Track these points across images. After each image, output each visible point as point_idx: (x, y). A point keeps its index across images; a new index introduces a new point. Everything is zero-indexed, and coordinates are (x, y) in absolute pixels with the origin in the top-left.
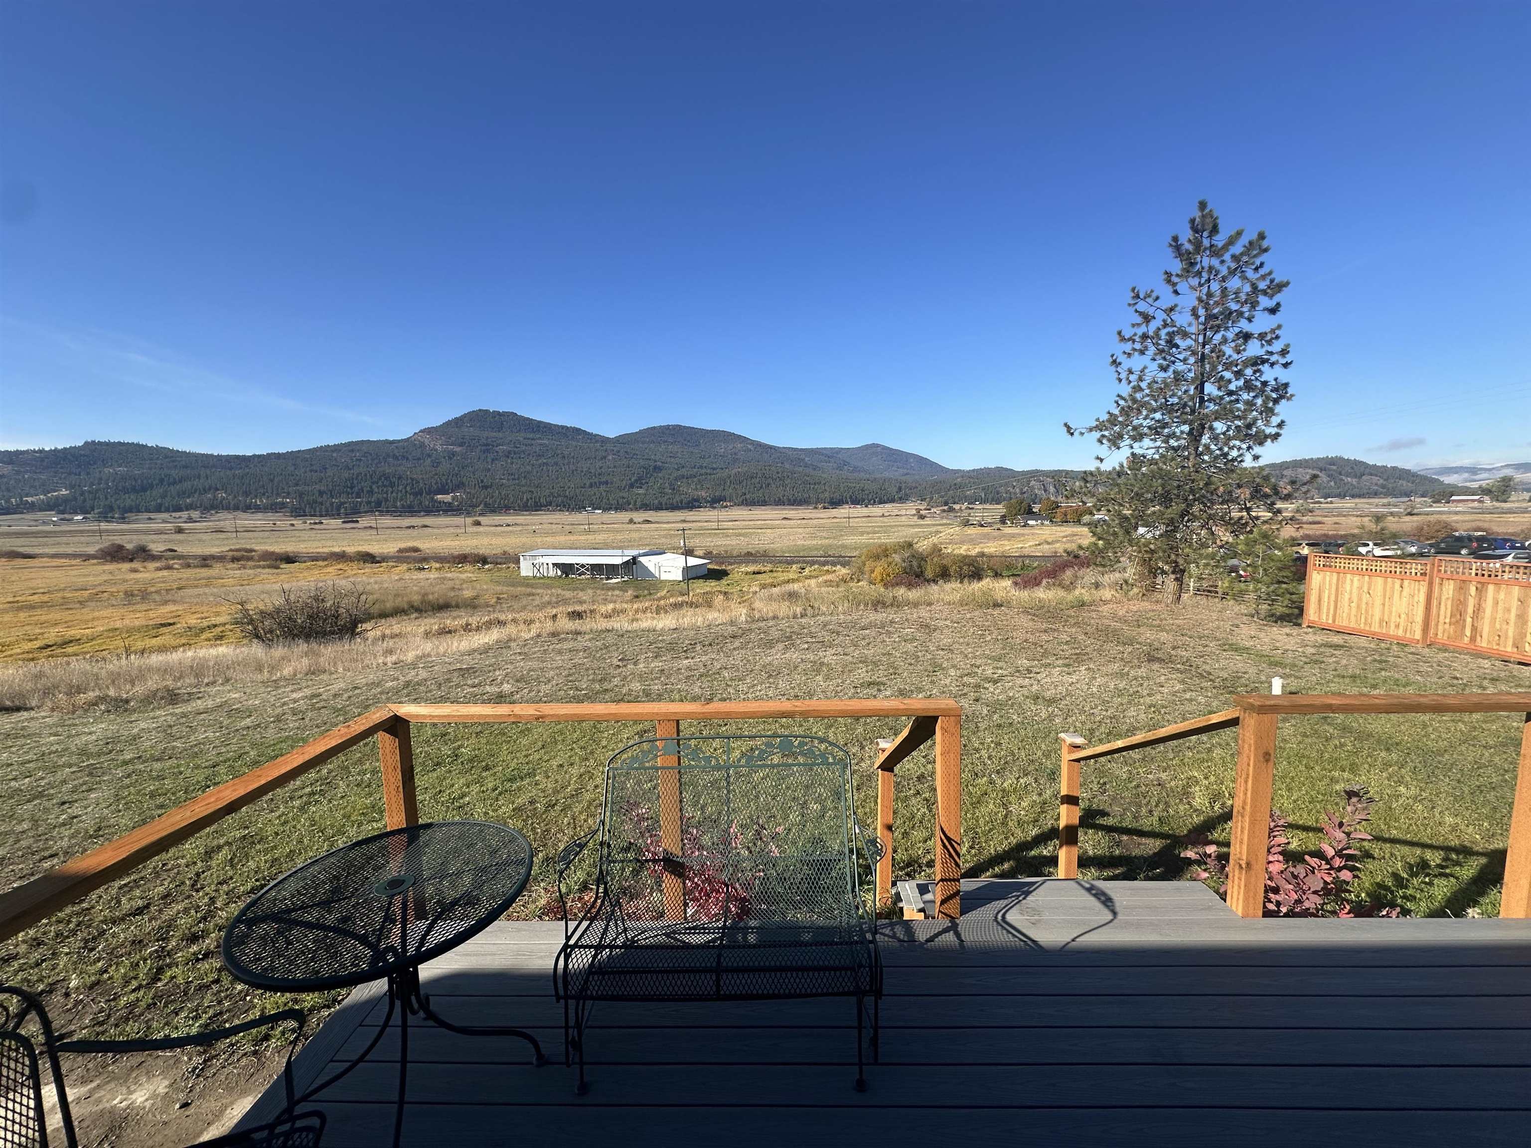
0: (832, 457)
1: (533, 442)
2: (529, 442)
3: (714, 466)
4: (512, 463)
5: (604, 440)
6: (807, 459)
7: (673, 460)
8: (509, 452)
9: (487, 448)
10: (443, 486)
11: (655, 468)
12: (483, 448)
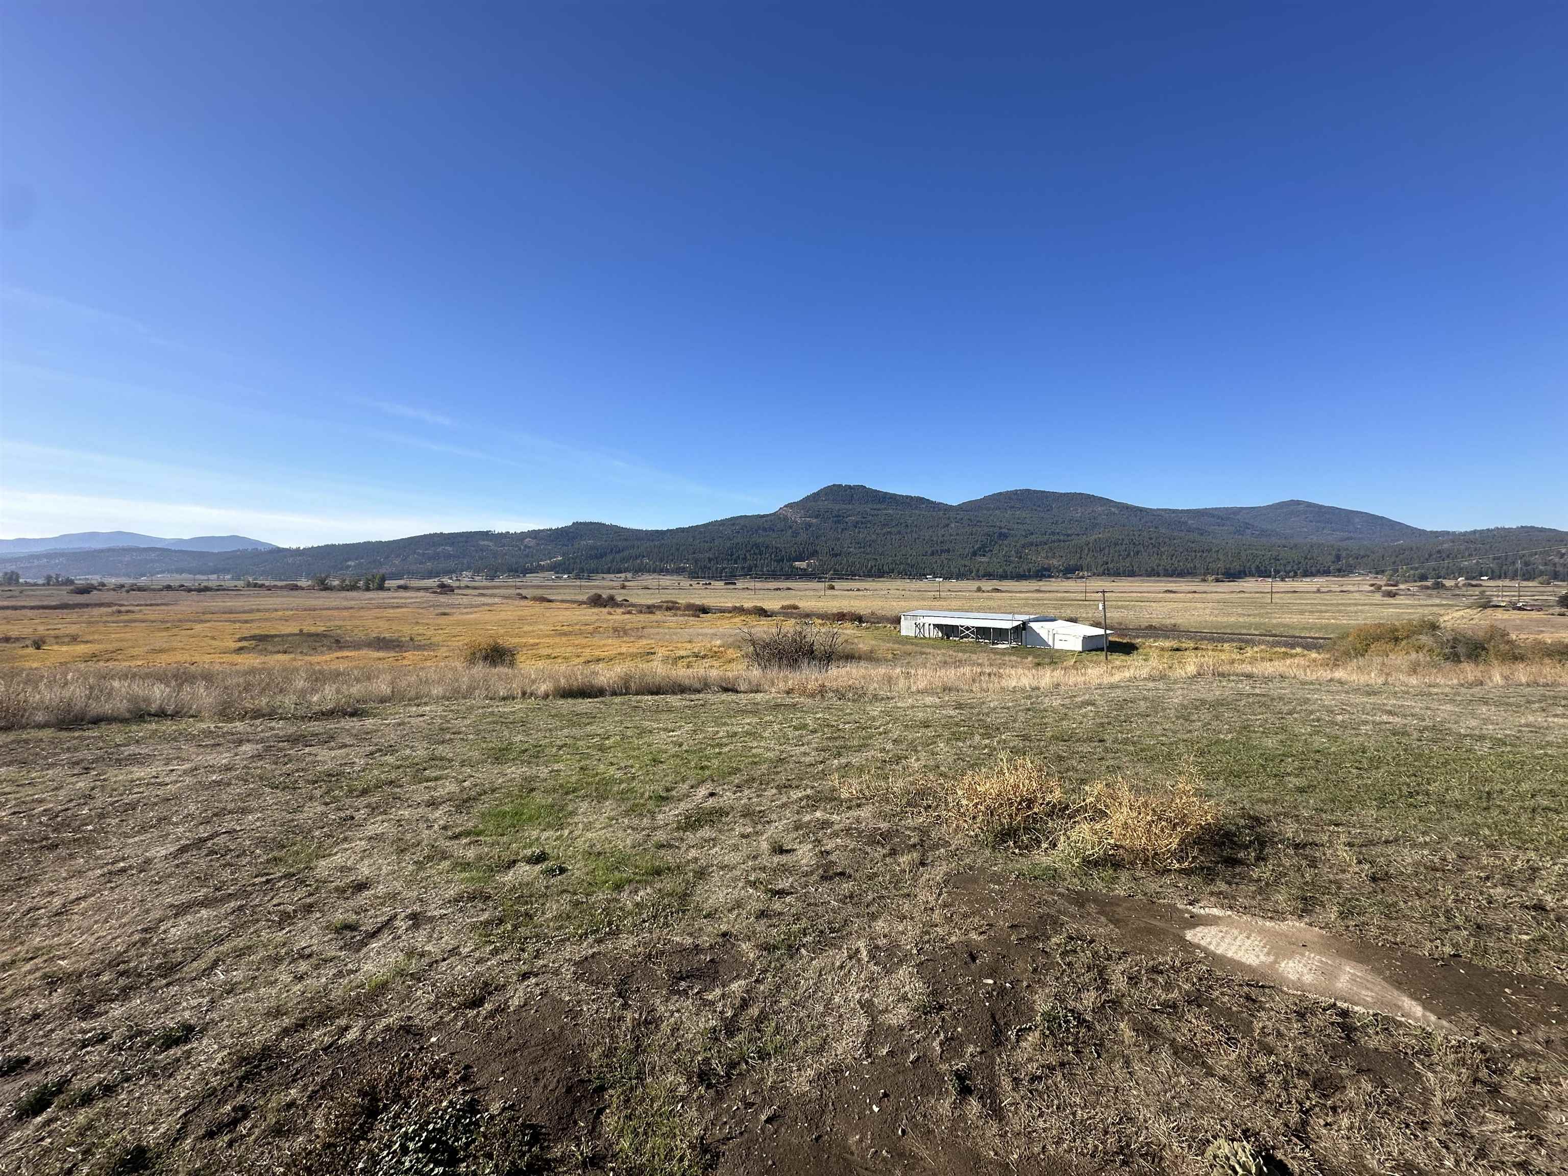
0: (1228, 519)
1: (879, 512)
2: (876, 512)
3: (1069, 532)
4: (859, 532)
5: (947, 508)
6: (1190, 522)
7: (1020, 526)
8: (857, 523)
9: (839, 519)
10: (800, 554)
11: (1001, 534)
12: (835, 519)
